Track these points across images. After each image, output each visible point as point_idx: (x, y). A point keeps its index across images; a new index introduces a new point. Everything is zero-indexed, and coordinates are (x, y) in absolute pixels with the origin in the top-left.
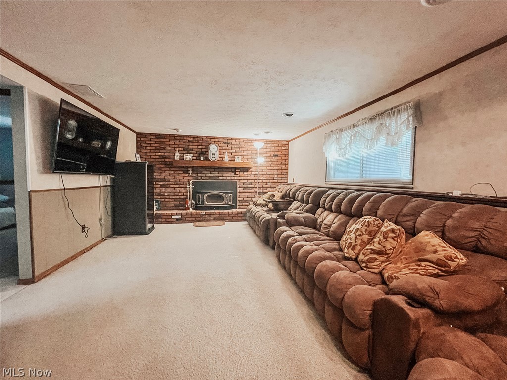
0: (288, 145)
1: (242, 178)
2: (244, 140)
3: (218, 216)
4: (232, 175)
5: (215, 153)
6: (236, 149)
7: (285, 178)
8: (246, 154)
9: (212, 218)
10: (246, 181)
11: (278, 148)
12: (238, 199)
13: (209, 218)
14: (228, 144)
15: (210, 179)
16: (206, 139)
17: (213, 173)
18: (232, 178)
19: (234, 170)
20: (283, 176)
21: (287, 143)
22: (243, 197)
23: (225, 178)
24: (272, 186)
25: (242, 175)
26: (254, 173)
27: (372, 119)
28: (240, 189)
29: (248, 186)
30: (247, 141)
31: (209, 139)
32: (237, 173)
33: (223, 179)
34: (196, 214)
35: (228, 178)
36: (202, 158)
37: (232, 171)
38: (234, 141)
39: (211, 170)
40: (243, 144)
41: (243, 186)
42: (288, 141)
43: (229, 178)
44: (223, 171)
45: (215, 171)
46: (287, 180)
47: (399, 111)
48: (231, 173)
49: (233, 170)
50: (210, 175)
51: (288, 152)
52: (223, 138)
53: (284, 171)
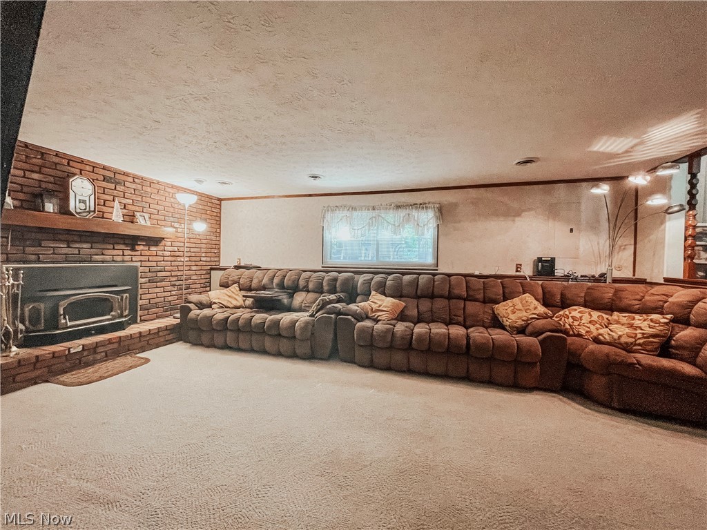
0: (220, 205)
1: (146, 258)
2: (151, 183)
3: (116, 346)
4: (126, 252)
5: (87, 199)
6: (134, 197)
7: (216, 259)
8: (156, 212)
9: (98, 357)
10: (154, 264)
11: (207, 208)
12: (140, 302)
13: (91, 358)
14: (117, 183)
15: (67, 261)
16: (56, 160)
17: (78, 246)
18: (127, 258)
19: (132, 241)
20: (213, 255)
21: (218, 202)
22: (148, 296)
23: (108, 258)
24: (198, 272)
25: (148, 253)
26: (170, 249)
27: (398, 207)
28: (143, 280)
29: (159, 274)
30: (157, 186)
31: (65, 162)
32: (137, 248)
33: (103, 262)
34: (53, 357)
35: (115, 258)
36: (50, 207)
37: (126, 245)
38: (131, 179)
39: (70, 238)
40: (149, 189)
41: (149, 274)
42: (220, 200)
43: (119, 258)
44: (104, 242)
45: (81, 242)
46: (219, 261)
47: (427, 208)
48: (122, 247)
49: (127, 242)
50: (66, 250)
51: (220, 217)
52: (104, 168)
53: (214, 246)
